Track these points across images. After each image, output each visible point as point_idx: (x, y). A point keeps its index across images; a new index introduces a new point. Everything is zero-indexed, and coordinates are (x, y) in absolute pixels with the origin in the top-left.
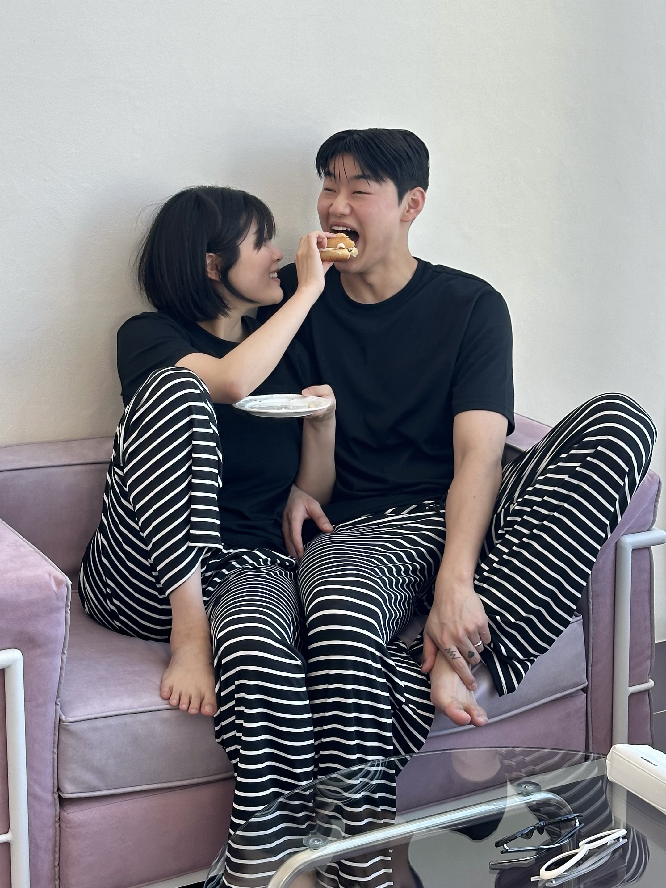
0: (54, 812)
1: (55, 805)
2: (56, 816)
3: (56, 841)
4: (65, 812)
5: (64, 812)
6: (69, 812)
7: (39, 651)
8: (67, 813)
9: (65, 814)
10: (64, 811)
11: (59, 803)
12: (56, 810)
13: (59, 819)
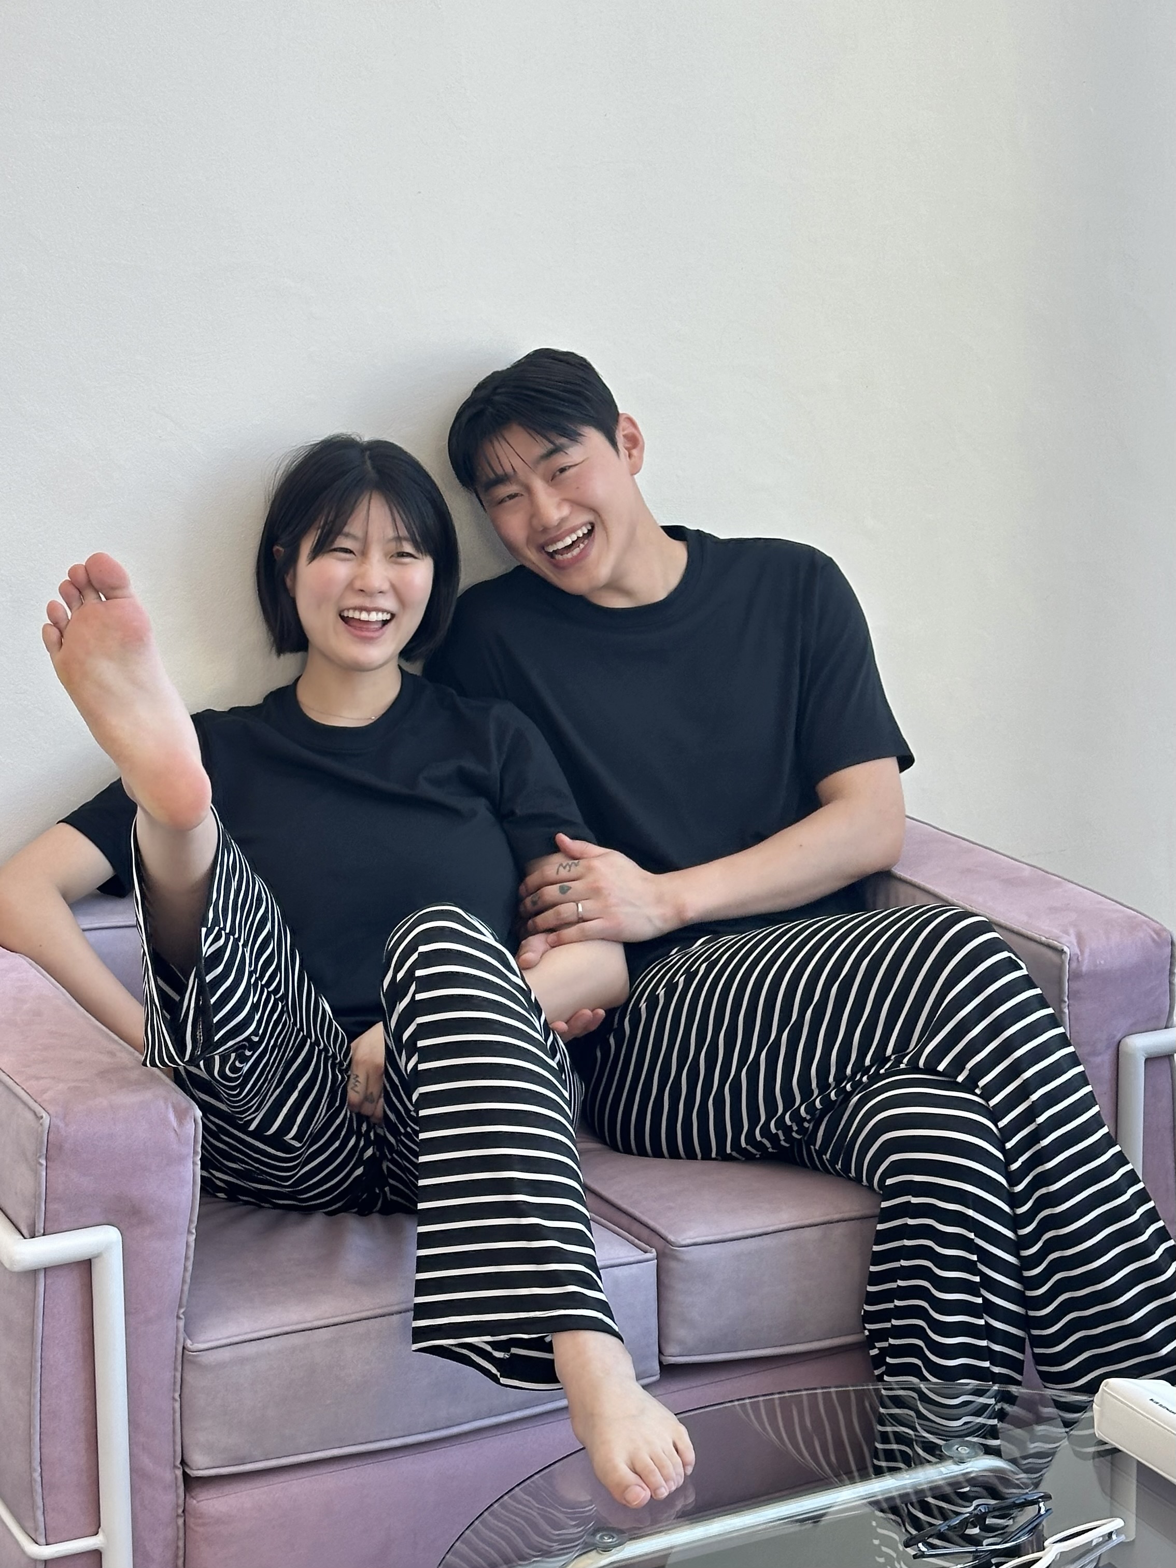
0: (175, 1498)
1: (177, 1487)
2: (178, 1506)
3: (178, 1547)
4: (195, 1499)
5: (192, 1499)
6: (201, 1499)
7: (148, 1230)
8: (198, 1500)
9: (195, 1502)
10: (192, 1497)
11: (183, 1484)
12: (178, 1496)
13: (183, 1511)
